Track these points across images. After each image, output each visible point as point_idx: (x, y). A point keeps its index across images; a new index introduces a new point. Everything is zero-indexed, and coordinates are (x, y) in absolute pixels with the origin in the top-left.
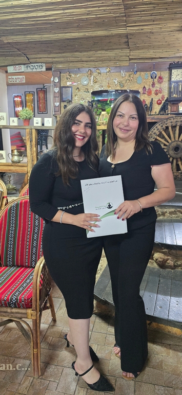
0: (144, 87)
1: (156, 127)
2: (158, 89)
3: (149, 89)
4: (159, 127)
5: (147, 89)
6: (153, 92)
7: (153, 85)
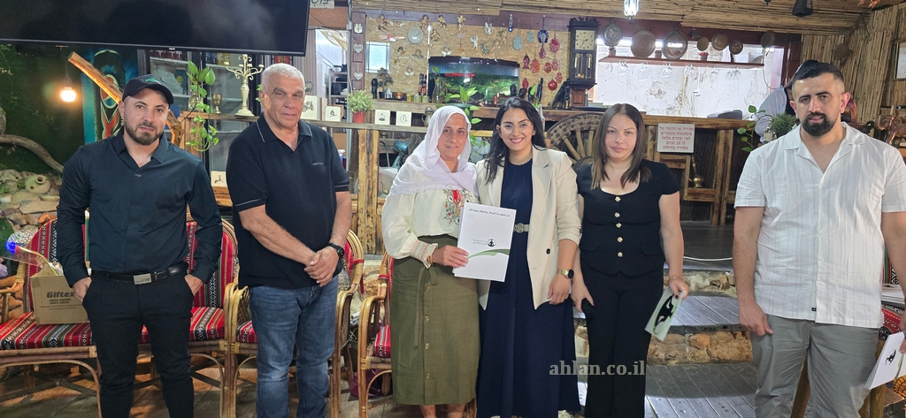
0: (526, 57)
1: (555, 132)
2: (551, 62)
3: (535, 61)
4: (560, 131)
5: (531, 59)
6: (542, 67)
7: (542, 54)
